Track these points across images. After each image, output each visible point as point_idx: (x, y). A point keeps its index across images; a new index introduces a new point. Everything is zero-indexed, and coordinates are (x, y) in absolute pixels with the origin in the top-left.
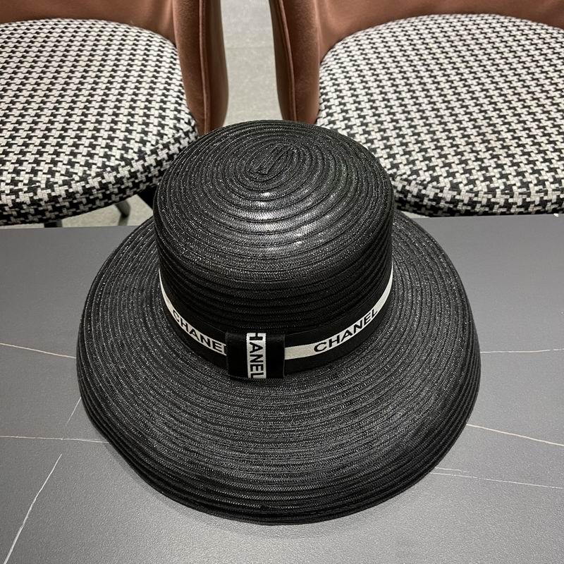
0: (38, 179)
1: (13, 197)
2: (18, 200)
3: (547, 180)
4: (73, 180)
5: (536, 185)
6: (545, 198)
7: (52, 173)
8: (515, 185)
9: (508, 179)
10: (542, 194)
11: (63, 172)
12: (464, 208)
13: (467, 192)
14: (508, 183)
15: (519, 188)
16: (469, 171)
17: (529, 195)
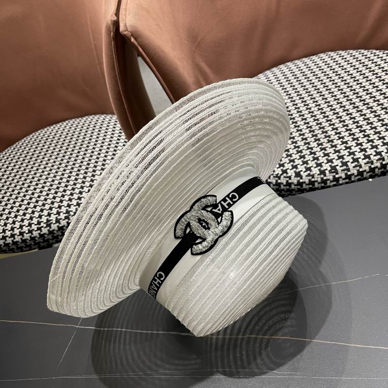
0: (51, 218)
1: (39, 232)
2: (42, 233)
3: (360, 158)
4: (70, 215)
5: (352, 163)
6: (361, 170)
7: (58, 213)
8: (337, 165)
9: (332, 162)
10: (358, 168)
11: (65, 212)
12: (307, 187)
13: (306, 176)
14: (333, 165)
15: (341, 167)
16: (306, 163)
17: (349, 170)
